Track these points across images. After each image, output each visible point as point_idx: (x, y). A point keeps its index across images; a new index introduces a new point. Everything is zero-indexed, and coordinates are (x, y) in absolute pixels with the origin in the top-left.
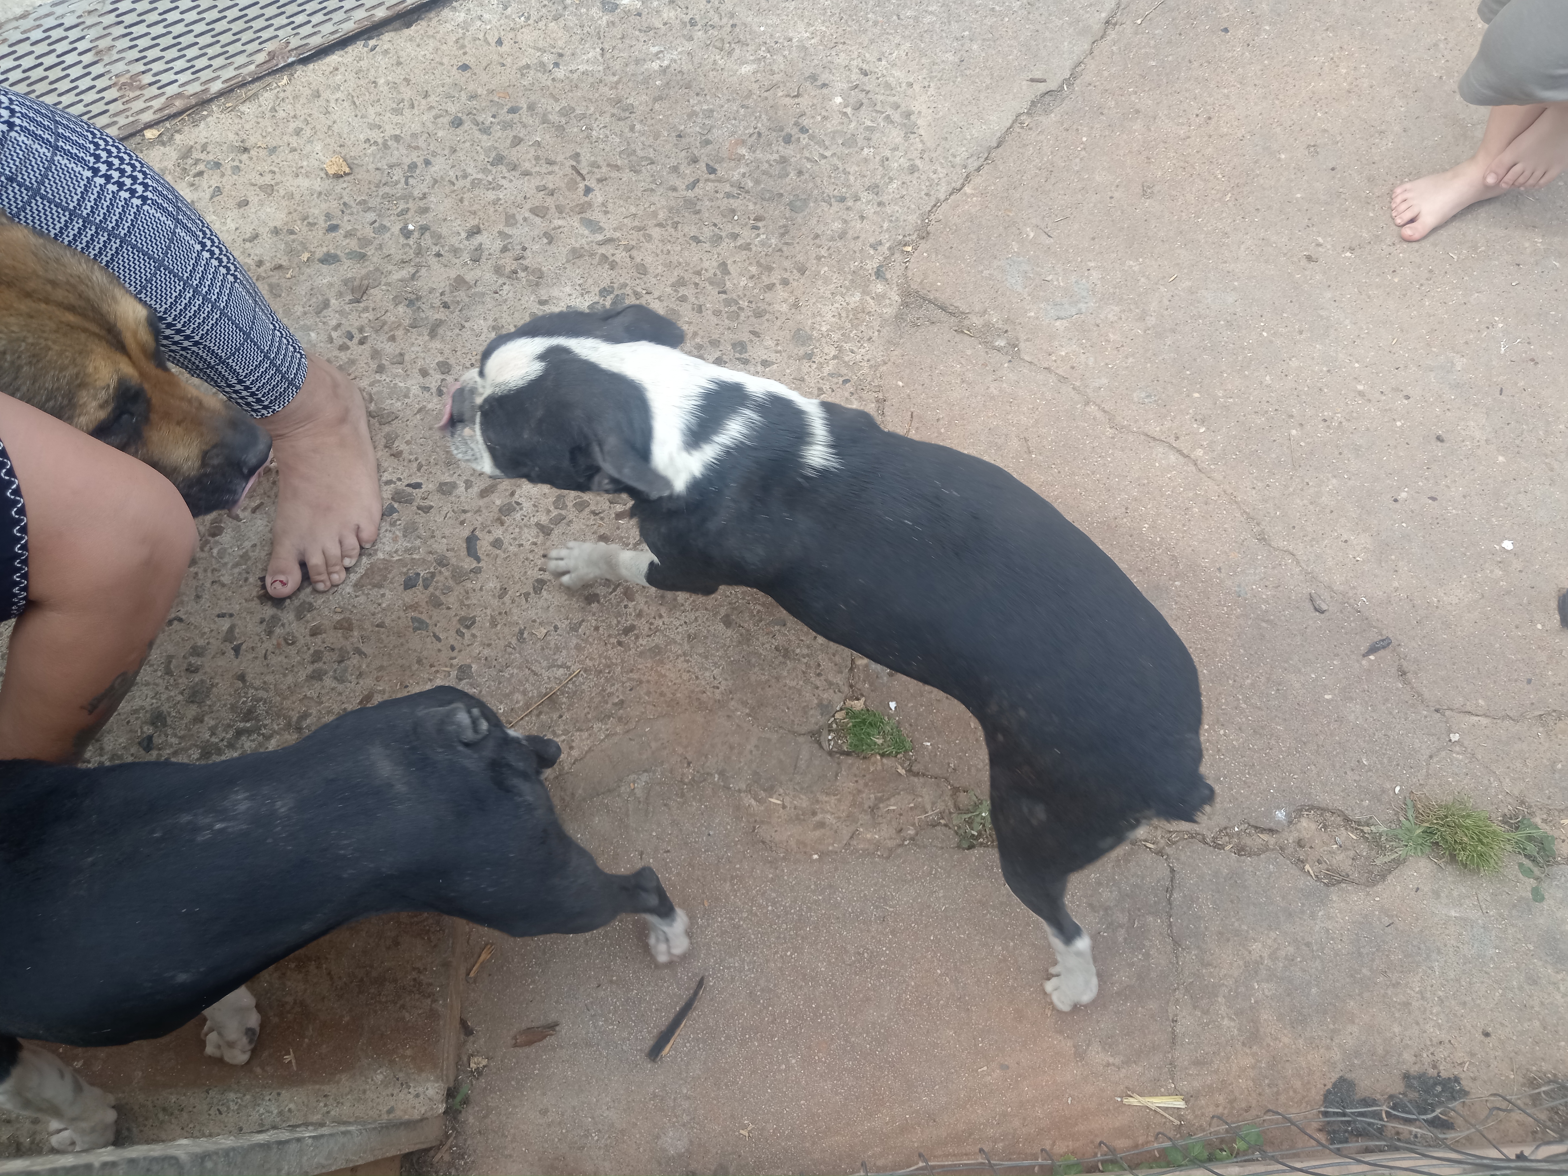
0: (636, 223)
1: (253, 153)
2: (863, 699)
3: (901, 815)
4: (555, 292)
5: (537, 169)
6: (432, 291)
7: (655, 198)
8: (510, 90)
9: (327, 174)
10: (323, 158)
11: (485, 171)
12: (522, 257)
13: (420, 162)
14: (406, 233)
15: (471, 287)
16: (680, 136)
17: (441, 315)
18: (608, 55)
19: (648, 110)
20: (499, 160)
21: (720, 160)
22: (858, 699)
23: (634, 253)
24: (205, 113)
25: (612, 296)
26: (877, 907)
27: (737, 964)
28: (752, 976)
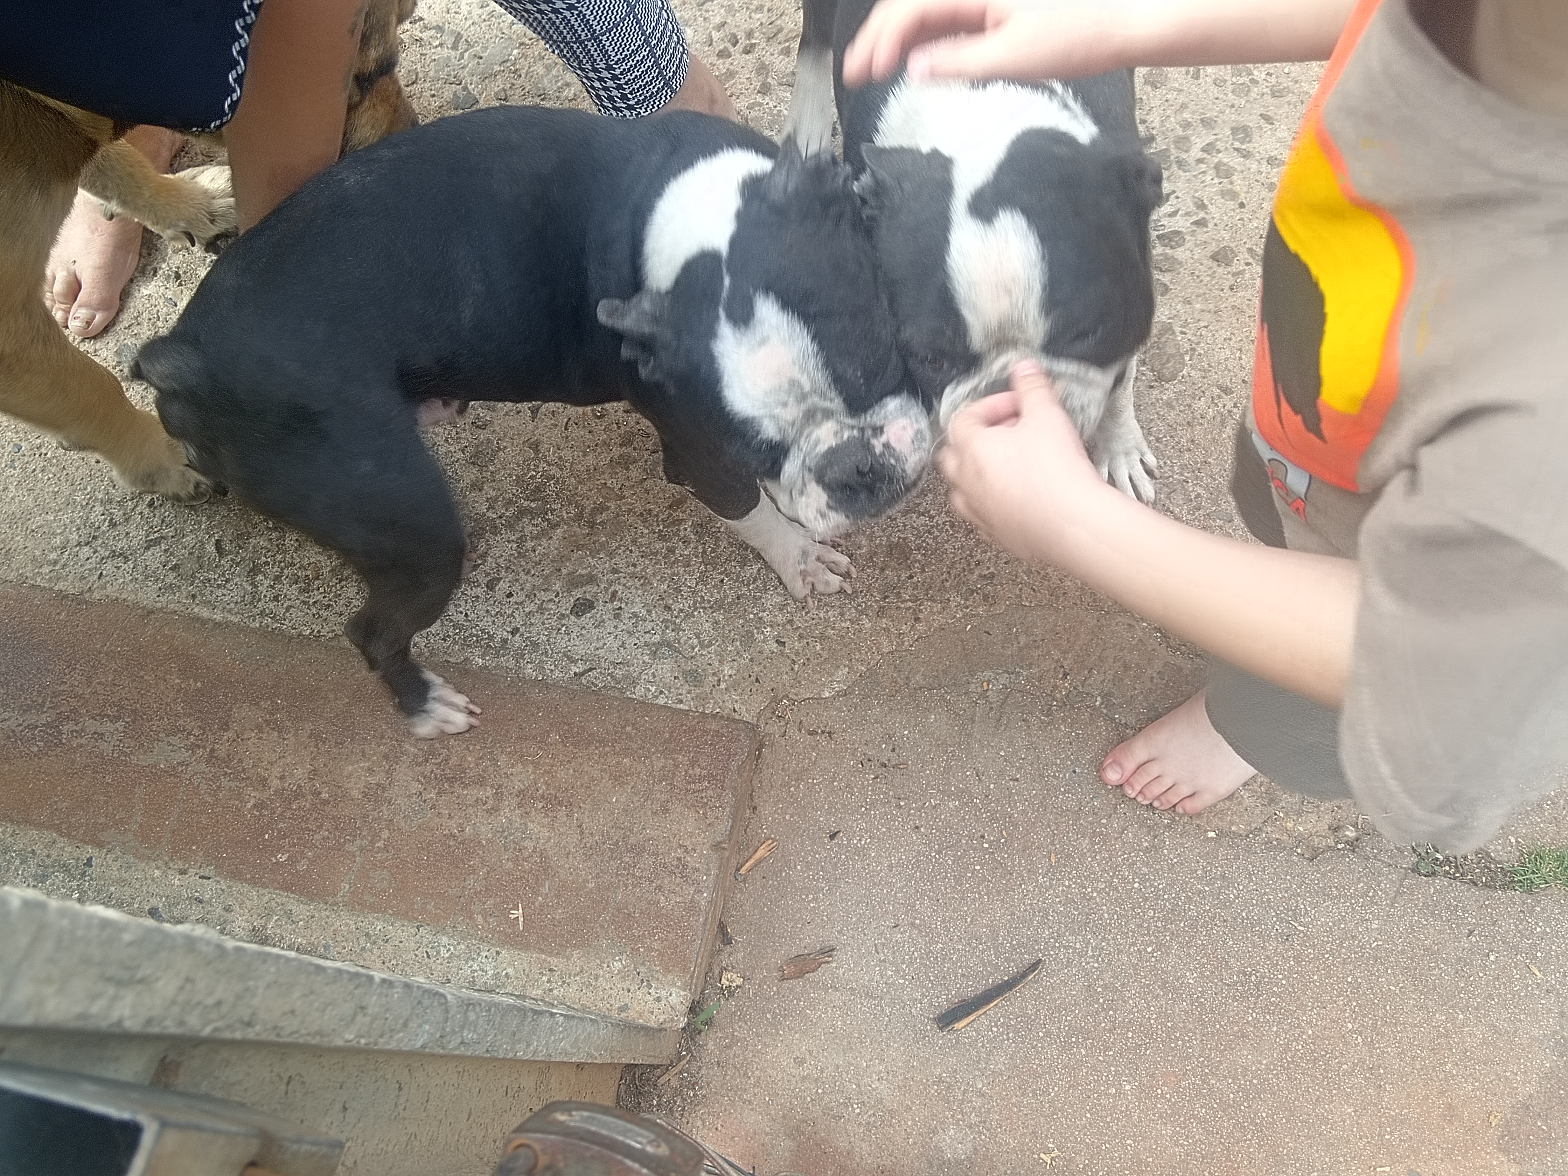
3: (1340, 808)
26: (1281, 920)
27: (1078, 946)
28: (1096, 965)
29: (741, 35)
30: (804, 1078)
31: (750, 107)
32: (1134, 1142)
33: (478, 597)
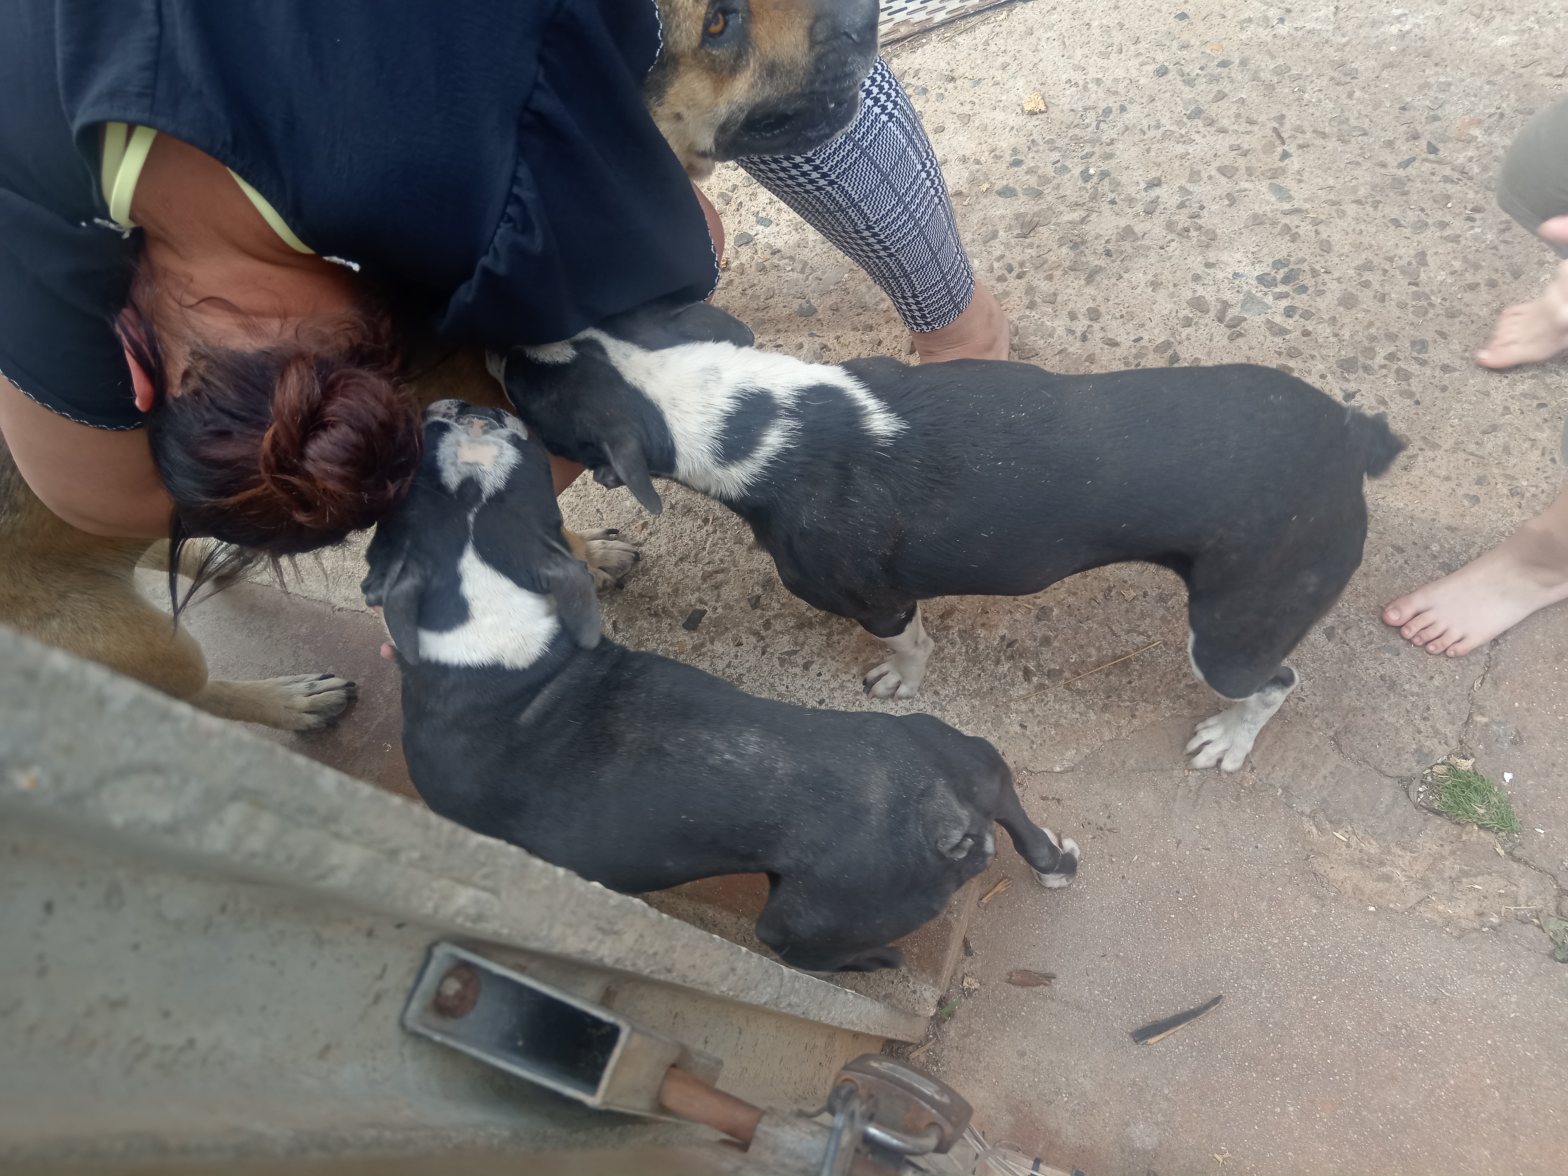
0: (1332, 197)
1: (959, 82)
2: (1473, 760)
3: (1486, 897)
4: (1225, 257)
5: (1235, 127)
6: (1098, 237)
7: (1358, 172)
8: (1225, 43)
9: (1022, 110)
10: (1022, 94)
11: (1180, 123)
12: (1198, 216)
13: (1115, 107)
14: (1086, 176)
15: (1138, 239)
16: (1404, 109)
17: (1102, 262)
18: (1341, 15)
19: (1373, 76)
20: (1197, 113)
21: (1445, 140)
22: (1466, 758)
23: (1321, 228)
24: (924, 41)
25: (1286, 270)
26: (1430, 986)
27: (1254, 988)
28: (1268, 1005)
29: (1015, 265)
30: (1024, 1068)
31: (1020, 318)
32: (1295, 1154)
33: (796, 674)
